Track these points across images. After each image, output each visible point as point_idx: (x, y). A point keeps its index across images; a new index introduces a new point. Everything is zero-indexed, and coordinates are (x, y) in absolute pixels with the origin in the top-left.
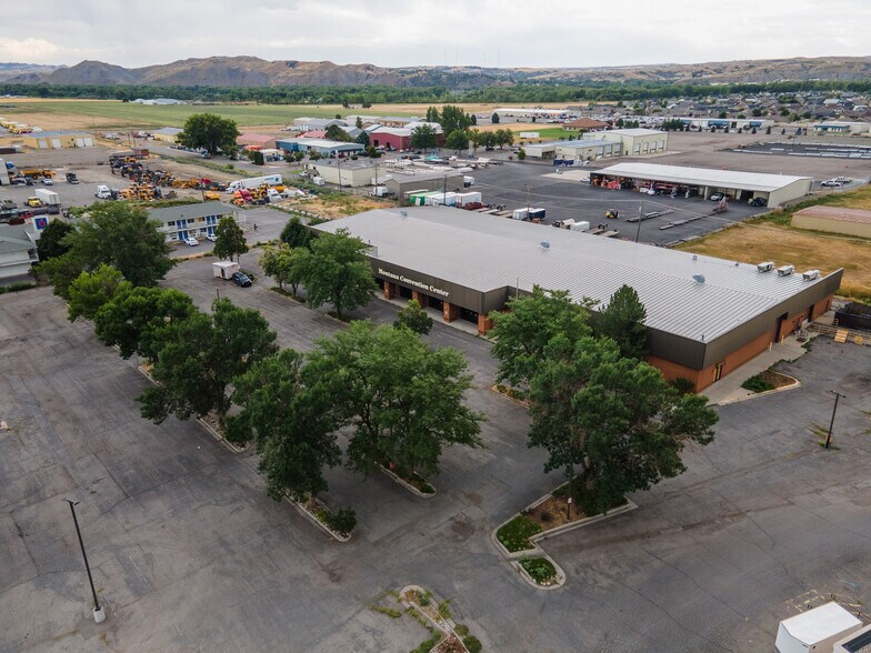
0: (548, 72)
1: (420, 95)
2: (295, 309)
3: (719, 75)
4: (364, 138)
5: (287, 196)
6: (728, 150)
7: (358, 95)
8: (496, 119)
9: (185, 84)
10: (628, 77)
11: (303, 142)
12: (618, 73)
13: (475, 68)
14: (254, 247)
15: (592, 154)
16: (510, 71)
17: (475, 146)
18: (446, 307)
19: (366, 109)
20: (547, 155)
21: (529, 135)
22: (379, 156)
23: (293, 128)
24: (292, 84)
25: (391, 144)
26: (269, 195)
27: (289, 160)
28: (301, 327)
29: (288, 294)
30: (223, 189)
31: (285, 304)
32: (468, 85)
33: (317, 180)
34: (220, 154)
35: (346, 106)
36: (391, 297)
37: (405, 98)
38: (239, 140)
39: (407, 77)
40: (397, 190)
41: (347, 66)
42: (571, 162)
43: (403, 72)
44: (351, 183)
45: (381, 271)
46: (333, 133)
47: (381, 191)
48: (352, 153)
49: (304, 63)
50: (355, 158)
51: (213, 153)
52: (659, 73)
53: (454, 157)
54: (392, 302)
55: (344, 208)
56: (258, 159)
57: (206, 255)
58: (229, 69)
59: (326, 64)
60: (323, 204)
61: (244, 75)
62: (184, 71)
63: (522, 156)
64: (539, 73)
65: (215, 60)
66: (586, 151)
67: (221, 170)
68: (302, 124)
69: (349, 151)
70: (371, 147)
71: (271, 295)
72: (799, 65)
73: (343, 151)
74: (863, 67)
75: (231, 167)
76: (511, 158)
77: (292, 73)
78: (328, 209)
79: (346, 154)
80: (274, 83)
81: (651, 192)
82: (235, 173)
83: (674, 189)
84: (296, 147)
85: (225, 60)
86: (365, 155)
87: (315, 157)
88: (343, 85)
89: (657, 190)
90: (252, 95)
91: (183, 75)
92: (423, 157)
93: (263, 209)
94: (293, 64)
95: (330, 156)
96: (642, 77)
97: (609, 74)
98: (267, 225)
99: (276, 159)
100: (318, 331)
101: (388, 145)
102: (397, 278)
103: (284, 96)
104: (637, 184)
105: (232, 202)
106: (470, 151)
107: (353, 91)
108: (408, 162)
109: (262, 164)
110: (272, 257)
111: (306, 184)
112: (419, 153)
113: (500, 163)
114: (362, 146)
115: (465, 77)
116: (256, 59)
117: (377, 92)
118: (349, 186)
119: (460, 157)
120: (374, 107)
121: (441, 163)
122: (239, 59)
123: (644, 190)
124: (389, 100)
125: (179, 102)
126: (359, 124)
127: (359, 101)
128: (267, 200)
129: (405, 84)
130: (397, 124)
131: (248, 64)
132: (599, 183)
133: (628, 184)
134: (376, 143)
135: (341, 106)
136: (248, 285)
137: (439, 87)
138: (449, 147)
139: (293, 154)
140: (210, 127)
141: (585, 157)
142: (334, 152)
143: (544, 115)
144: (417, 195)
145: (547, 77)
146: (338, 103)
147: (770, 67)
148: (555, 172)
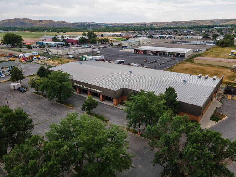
0: (114, 24)
1: (80, 29)
2: (43, 100)
3: (156, 25)
4: (64, 41)
5: (40, 59)
6: (166, 43)
7: (62, 30)
8: (102, 36)
9: (6, 26)
10: (135, 25)
11: (45, 42)
12: (132, 24)
13: (94, 23)
14: (27, 77)
15: (132, 44)
16: (104, 24)
17: (98, 43)
18: (101, 96)
19: (64, 33)
20: (120, 45)
21: (113, 40)
22: (69, 46)
23: (41, 38)
24: (41, 26)
25: (73, 42)
26: (33, 58)
27: (40, 47)
28: (46, 107)
29: (40, 94)
30: (17, 57)
31: (39, 99)
32: (93, 27)
33: (50, 53)
34: (17, 46)
35: (58, 32)
36: (80, 93)
37: (75, 30)
38: (23, 42)
39: (75, 25)
40: (77, 56)
41: (58, 22)
42: (127, 47)
43: (74, 24)
44: (61, 54)
45: (75, 84)
46: (55, 39)
47: (71, 56)
48: (61, 45)
49: (44, 21)
50: (62, 47)
51: (14, 46)
52: (142, 24)
53: (92, 46)
54: (80, 95)
55: (60, 62)
56: (30, 47)
57: (8, 81)
58: (20, 22)
59: (51, 21)
60: (52, 61)
61: (26, 24)
62: (6, 23)
63: (112, 45)
64: (111, 24)
65: (16, 19)
66: (130, 43)
67: (17, 51)
68: (44, 37)
69: (60, 45)
70: (67, 43)
71: (34, 95)
72: (175, 23)
73: (58, 45)
74: (190, 23)
75: (20, 50)
76: (109, 46)
77: (40, 23)
78: (54, 63)
79: (59, 46)
80: (35, 26)
81: (152, 54)
82: (21, 52)
83: (158, 53)
84: (43, 44)
85: (19, 19)
86: (65, 46)
87: (49, 46)
88: (57, 27)
89: (154, 54)
90: (28, 29)
91: (6, 24)
92: (83, 46)
93: (31, 63)
94: (41, 21)
95: (54, 46)
96: (138, 25)
97: (130, 25)
98: (33, 69)
99: (36, 47)
100: (52, 109)
101: (72, 43)
102: (82, 86)
103: (38, 30)
104: (147, 52)
105: (20, 61)
106: (97, 44)
107: (60, 28)
108: (79, 47)
109: (31, 49)
110: (33, 81)
111: (46, 55)
112: (82, 45)
113: (107, 47)
114: (64, 43)
115: (92, 25)
116: (29, 19)
117: (67, 29)
118: (61, 55)
119: (94, 46)
120: (66, 33)
121: (89, 48)
122: (24, 19)
123: (150, 54)
124: (71, 31)
125: (4, 31)
126: (62, 37)
127: (62, 31)
128: (33, 60)
129: (75, 27)
130: (74, 37)
131: (27, 21)
132: (137, 52)
133: (145, 52)
134: (68, 42)
135: (57, 33)
136: (24, 91)
137: (85, 28)
138: (91, 43)
139: (42, 46)
140: (12, 37)
141: (130, 45)
142: (55, 45)
143: (115, 34)
144: (84, 57)
145: (114, 25)
146: (56, 32)
147: (168, 23)
148: (123, 49)
